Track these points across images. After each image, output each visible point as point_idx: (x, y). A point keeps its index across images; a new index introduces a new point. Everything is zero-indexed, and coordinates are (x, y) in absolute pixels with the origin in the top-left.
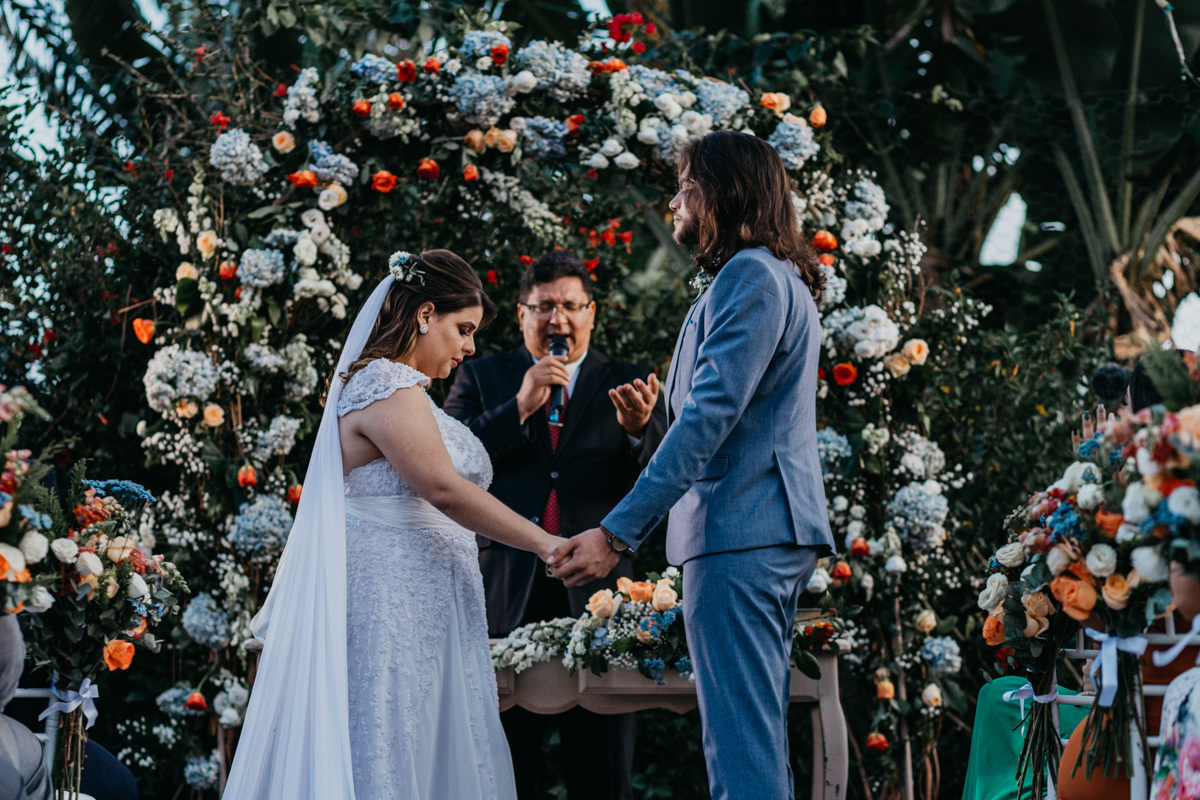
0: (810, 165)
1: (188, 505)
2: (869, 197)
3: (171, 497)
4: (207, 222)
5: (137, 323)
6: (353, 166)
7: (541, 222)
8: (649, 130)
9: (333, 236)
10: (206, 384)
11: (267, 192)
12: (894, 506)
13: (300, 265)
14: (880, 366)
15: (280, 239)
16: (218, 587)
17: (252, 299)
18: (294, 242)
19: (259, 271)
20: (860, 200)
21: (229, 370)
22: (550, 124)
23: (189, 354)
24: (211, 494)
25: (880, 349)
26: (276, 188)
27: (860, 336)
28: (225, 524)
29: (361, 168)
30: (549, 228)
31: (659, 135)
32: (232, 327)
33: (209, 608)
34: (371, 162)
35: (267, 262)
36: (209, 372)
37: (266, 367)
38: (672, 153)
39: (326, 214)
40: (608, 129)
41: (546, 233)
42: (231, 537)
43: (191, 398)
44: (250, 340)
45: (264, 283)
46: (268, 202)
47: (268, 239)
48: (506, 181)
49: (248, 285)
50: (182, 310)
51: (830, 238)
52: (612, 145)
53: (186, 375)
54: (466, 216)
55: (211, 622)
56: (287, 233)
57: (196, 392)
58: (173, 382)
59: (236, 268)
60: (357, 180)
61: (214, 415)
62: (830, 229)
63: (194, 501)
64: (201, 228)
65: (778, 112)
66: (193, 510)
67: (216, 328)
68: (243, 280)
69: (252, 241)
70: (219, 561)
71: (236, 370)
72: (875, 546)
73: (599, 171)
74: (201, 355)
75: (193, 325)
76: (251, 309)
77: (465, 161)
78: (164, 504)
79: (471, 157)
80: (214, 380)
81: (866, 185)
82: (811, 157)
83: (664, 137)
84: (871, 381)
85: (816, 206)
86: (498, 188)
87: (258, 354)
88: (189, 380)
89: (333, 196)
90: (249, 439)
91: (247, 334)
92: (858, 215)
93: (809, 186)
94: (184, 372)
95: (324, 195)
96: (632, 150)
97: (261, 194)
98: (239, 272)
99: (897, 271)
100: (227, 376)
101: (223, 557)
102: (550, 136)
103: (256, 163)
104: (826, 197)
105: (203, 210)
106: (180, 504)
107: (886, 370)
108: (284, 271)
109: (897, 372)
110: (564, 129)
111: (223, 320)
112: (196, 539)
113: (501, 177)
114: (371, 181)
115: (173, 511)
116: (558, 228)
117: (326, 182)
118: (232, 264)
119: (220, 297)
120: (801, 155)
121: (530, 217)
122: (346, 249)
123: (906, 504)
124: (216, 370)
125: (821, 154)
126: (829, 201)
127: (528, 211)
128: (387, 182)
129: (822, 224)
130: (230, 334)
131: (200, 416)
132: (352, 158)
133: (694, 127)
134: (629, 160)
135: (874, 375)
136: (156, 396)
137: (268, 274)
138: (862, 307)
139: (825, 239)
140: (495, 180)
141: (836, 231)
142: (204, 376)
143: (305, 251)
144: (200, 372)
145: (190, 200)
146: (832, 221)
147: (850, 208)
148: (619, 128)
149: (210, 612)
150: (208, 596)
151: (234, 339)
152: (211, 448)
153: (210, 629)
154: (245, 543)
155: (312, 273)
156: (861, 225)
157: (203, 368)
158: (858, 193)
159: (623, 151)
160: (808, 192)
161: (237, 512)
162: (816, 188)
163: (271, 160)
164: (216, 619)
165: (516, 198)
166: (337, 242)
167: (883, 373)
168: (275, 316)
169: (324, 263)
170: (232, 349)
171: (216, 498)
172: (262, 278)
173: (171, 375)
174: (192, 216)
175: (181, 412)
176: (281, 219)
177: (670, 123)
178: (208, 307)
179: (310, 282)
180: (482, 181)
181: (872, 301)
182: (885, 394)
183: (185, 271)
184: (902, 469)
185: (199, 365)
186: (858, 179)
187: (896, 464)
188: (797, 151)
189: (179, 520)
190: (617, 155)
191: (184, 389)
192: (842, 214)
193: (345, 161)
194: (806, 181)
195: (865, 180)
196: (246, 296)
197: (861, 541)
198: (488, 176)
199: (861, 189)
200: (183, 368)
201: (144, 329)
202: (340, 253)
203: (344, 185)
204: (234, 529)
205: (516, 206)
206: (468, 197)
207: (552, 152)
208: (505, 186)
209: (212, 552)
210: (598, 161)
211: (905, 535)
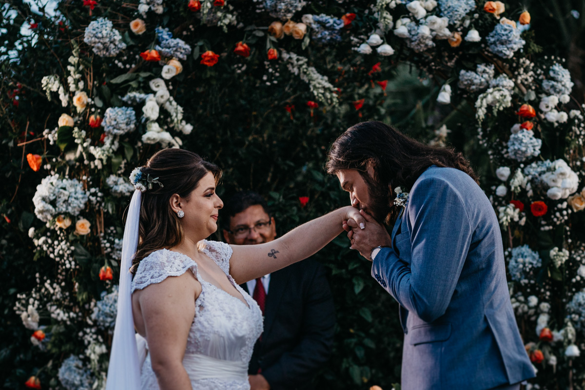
0: (518, 54)
1: (63, 290)
2: (560, 78)
3: (51, 285)
4: (81, 85)
5: (29, 156)
6: (187, 47)
7: (322, 91)
8: (403, 28)
9: (172, 99)
10: (78, 204)
11: (124, 63)
12: (572, 305)
13: (147, 119)
14: (565, 205)
15: (134, 99)
16: (84, 353)
17: (112, 143)
18: (143, 103)
19: (117, 123)
20: (553, 79)
21: (94, 194)
22: (330, 20)
23: (66, 182)
24: (80, 284)
25: (565, 194)
26: (130, 61)
27: (551, 184)
28: (90, 305)
29: (193, 47)
30: (328, 95)
31: (410, 31)
32: (97, 162)
33: (77, 367)
34: (200, 43)
35: (123, 117)
36: (80, 196)
37: (121, 192)
38: (418, 44)
39: (167, 82)
40: (373, 25)
41: (327, 99)
42: (94, 316)
43: (67, 214)
44: (111, 173)
45: (121, 132)
46: (125, 71)
47: (125, 99)
48: (298, 60)
49: (109, 132)
50: (62, 147)
51: (531, 109)
52: (375, 38)
53: (63, 198)
54: (268, 84)
55: (78, 378)
56: (139, 96)
57: (70, 209)
58: (53, 203)
59: (101, 120)
60: (190, 56)
61: (83, 227)
62: (531, 103)
63: (69, 287)
64: (77, 87)
65: (496, 14)
66: (67, 294)
67: (86, 162)
68: (106, 129)
69: (113, 100)
70: (85, 333)
71: (100, 194)
72: (558, 335)
73: (365, 56)
74: (75, 182)
75: (70, 157)
76: (111, 151)
77: (268, 45)
78: (46, 289)
79: (272, 42)
80: (83, 201)
81: (557, 67)
82: (519, 50)
83: (413, 33)
84: (558, 214)
85: (522, 83)
86: (292, 64)
87: (116, 183)
88: (65, 201)
89: (171, 69)
90: (108, 245)
91: (109, 168)
92: (552, 91)
93: (517, 68)
94: (62, 196)
95: (165, 68)
96: (389, 43)
97: (120, 64)
98: (103, 124)
99: (578, 133)
100: (93, 199)
101: (88, 330)
102: (331, 29)
103: (117, 43)
104: (529, 77)
105: (78, 76)
106: (58, 289)
107: (569, 206)
108: (135, 124)
109: (577, 208)
110: (340, 24)
111: (91, 157)
112: (69, 317)
113: (294, 56)
114: (200, 58)
115: (53, 294)
116: (335, 95)
117: (168, 58)
118: (98, 117)
119: (89, 140)
120: (512, 49)
121: (315, 87)
122: (180, 109)
123: (580, 305)
124: (85, 193)
125: (526, 47)
126: (530, 80)
127: (313, 83)
128: (212, 58)
129: (526, 99)
130: (96, 167)
131: (73, 227)
132: (186, 40)
133: (436, 27)
134: (387, 49)
135: (561, 210)
136: (41, 212)
137: (123, 126)
138: (552, 161)
139: (528, 110)
140: (290, 58)
141: (536, 104)
142: (76, 199)
143: (151, 110)
144: (73, 195)
145: (69, 68)
146: (533, 97)
147: (546, 84)
148: (381, 25)
149: (77, 370)
150: (76, 358)
151: (99, 171)
152: (81, 249)
153: (77, 382)
154: (104, 321)
155: (155, 126)
156: (554, 100)
157: (76, 193)
158: (551, 74)
159: (383, 44)
160: (516, 73)
161: (99, 299)
162: (522, 70)
163: (129, 40)
164: (82, 375)
165: (305, 73)
166: (174, 103)
167: (566, 209)
168: (129, 154)
169: (164, 118)
170: (97, 179)
171: (84, 287)
172: (119, 129)
173: (52, 198)
174: (70, 80)
175: (59, 225)
176: (134, 84)
177: (418, 23)
178: (80, 148)
179: (154, 133)
180: (280, 58)
181: (560, 156)
182: (567, 222)
183: (64, 120)
184: (578, 278)
185: (73, 190)
186: (552, 64)
187: (574, 273)
188: (509, 46)
189: (57, 300)
190: (378, 46)
191: (62, 208)
192: (539, 91)
193: (181, 43)
194: (514, 65)
195: (557, 64)
196: (108, 142)
197: (547, 330)
198: (285, 56)
199: (554, 71)
200: (61, 193)
201: (33, 161)
202: (176, 111)
203: (180, 60)
204: (96, 310)
205: (305, 79)
206: (270, 70)
207: (331, 39)
208: (296, 62)
209: (80, 325)
210: (365, 49)
211: (579, 326)
